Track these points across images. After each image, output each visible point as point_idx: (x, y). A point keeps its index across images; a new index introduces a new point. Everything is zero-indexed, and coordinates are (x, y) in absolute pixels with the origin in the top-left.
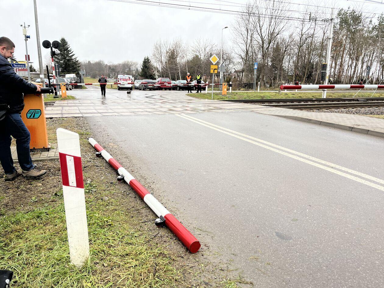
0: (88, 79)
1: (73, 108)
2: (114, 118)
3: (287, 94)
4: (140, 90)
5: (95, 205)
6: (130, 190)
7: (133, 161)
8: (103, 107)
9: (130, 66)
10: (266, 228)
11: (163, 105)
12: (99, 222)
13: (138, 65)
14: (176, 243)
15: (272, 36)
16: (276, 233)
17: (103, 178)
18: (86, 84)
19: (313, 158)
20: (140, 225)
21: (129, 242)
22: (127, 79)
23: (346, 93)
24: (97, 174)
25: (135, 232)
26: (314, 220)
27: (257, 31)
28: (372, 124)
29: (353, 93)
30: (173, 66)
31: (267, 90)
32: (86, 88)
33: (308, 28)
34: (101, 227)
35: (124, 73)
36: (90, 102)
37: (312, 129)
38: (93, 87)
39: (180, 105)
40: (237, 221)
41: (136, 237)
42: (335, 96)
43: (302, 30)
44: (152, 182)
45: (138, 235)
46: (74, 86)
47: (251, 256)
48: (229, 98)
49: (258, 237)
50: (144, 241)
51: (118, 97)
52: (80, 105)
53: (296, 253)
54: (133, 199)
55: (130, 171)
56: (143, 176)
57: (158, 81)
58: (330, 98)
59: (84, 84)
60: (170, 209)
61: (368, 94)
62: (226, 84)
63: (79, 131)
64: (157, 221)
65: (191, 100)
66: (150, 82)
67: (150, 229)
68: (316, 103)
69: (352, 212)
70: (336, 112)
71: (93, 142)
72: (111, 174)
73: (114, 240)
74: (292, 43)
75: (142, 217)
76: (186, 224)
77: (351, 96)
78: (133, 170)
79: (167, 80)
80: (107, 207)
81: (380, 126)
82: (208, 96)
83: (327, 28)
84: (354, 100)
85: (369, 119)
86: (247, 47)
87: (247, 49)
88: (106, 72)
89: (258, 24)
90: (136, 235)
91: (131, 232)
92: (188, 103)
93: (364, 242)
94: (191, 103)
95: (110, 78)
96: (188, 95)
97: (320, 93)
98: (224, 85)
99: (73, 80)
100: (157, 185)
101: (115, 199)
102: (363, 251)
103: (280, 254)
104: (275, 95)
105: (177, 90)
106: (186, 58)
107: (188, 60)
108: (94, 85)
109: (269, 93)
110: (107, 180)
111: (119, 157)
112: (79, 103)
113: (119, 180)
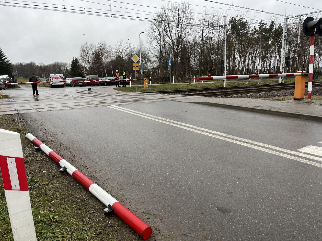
0: (21, 79)
1: (8, 106)
2: (49, 113)
3: (196, 85)
4: (71, 86)
5: (39, 201)
6: (74, 181)
7: (73, 152)
8: (37, 103)
9: (60, 66)
10: (207, 204)
11: (94, 99)
12: (45, 219)
13: (68, 65)
14: (128, 231)
15: (180, 39)
16: (217, 208)
17: (44, 172)
18: (19, 84)
19: (230, 136)
20: (89, 217)
21: (79, 237)
22: (59, 78)
23: (240, 82)
24: (38, 169)
25: (84, 225)
26: (246, 191)
27: (168, 35)
28: (267, 105)
29: (244, 82)
30: (100, 65)
31: (180, 82)
32: (19, 87)
33: (207, 33)
34: (48, 225)
35: (55, 73)
36: (25, 100)
37: (222, 112)
38: (26, 86)
39: (110, 98)
40: (180, 200)
41: (86, 230)
42: (232, 85)
43: (203, 35)
44: (94, 171)
45: (88, 228)
46: (7, 86)
47: (200, 234)
48: (150, 90)
49: (202, 214)
50: (94, 234)
51: (51, 94)
52: (14, 102)
53: (239, 225)
54: (78, 190)
55: (72, 162)
56: (85, 165)
57: (87, 78)
58: (228, 86)
59: (18, 83)
60: (116, 197)
61: (256, 82)
62: (147, 79)
63: (16, 127)
64: (106, 211)
65: (119, 93)
66: (80, 80)
67: (99, 220)
68: (219, 91)
69: (273, 180)
70: (236, 97)
71: (31, 137)
72: (53, 167)
73: (64, 237)
74: (196, 45)
75: (89, 208)
76: (134, 209)
77: (244, 84)
78: (74, 161)
79: (95, 77)
80: (52, 202)
81: (273, 106)
82: (133, 89)
83: (221, 32)
84: (246, 87)
85: (263, 101)
86: (160, 48)
87: (160, 50)
88: (38, 72)
89: (168, 30)
90: (86, 228)
91: (80, 226)
92: (117, 95)
93: (291, 206)
94: (119, 95)
95: (42, 77)
96: (115, 89)
97: (221, 83)
98: (145, 79)
99: (6, 80)
100: (100, 174)
101: (60, 192)
102: (293, 216)
103: (225, 228)
104: (187, 86)
105: (105, 85)
106: (110, 58)
107: (112, 60)
108: (26, 84)
109: (182, 84)
110: (50, 174)
111: (59, 149)
112: (13, 101)
113: (61, 172)
